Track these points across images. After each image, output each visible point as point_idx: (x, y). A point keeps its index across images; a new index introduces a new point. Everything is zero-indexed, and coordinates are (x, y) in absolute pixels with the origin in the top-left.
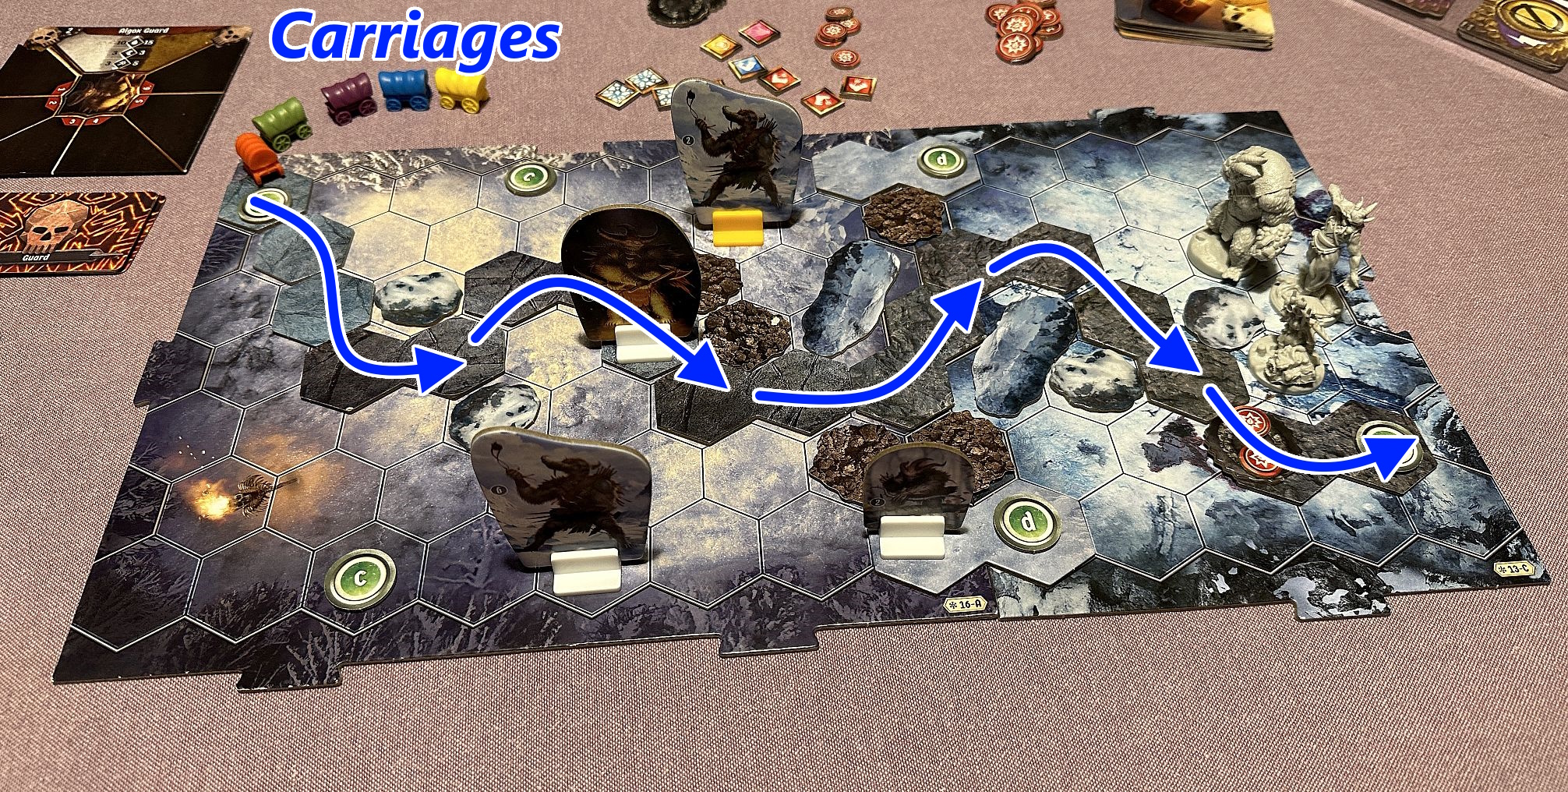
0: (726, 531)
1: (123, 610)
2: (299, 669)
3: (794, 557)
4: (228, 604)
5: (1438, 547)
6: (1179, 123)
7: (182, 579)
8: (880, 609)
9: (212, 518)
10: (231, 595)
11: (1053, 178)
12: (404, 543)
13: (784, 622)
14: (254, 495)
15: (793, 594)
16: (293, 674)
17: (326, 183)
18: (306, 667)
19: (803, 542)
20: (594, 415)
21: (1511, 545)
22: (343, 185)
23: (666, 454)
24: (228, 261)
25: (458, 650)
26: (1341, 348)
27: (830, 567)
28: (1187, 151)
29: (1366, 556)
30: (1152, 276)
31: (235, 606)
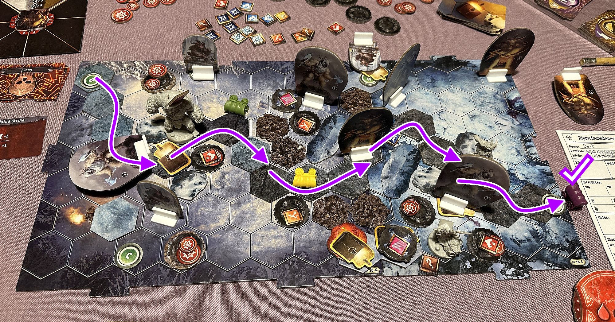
0: (280, 236)
1: (42, 262)
2: (113, 289)
3: (306, 248)
4: (84, 261)
5: (550, 252)
6: (465, 64)
7: (65, 249)
8: (339, 271)
9: (76, 224)
10: (85, 257)
11: (414, 86)
12: (153, 237)
13: (302, 275)
14: (93, 214)
15: (306, 264)
16: (111, 291)
17: (117, 75)
18: (116, 288)
19: (310, 242)
20: (228, 185)
21: (578, 252)
22: (124, 76)
23: (257, 203)
24: (78, 109)
25: (176, 283)
26: (521, 167)
27: (320, 253)
28: (468, 76)
29: (523, 255)
30: (451, 132)
31: (87, 262)
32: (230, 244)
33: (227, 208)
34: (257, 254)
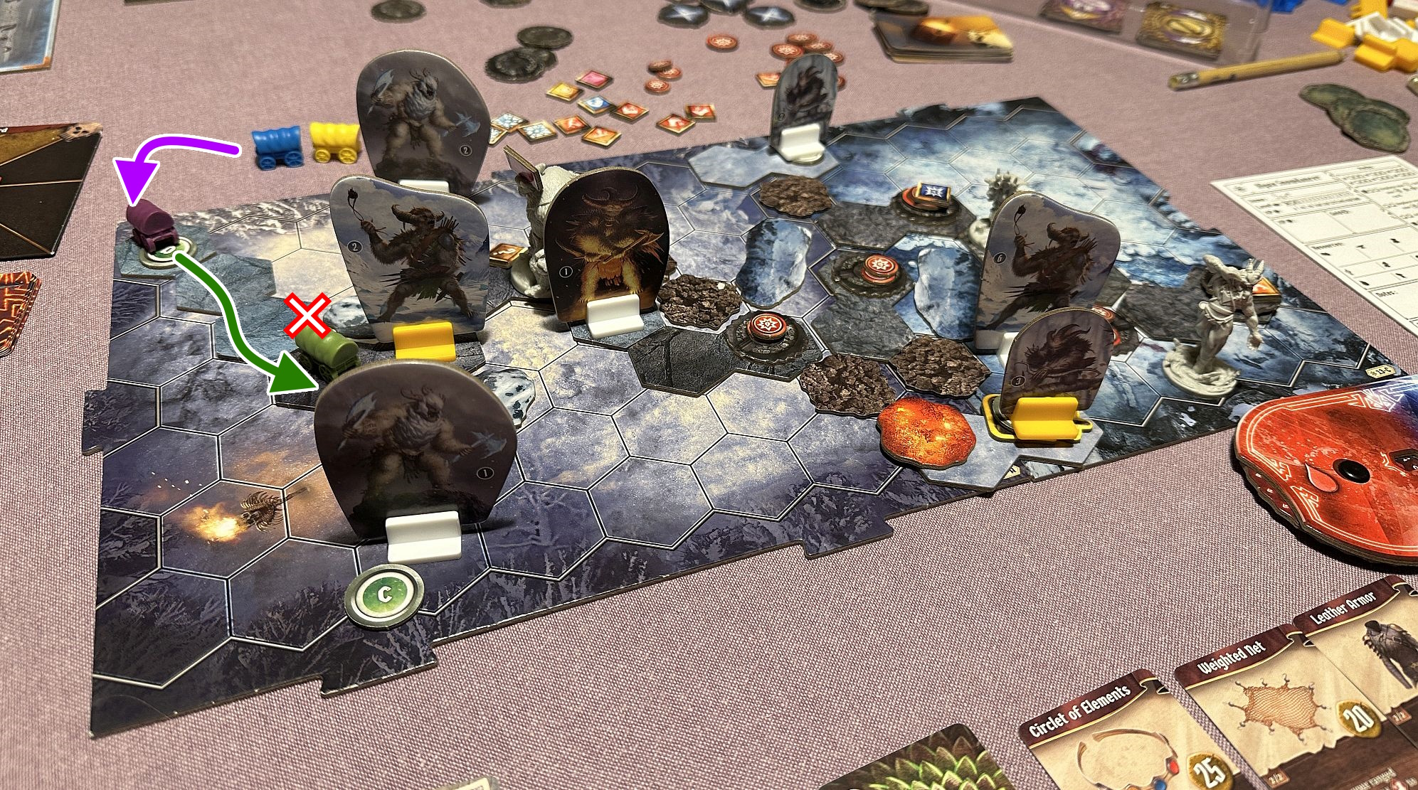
0: (762, 456)
1: (152, 647)
3: (834, 465)
4: (278, 616)
9: (224, 540)
10: (277, 607)
11: (895, 158)
13: (853, 518)
14: (263, 510)
15: (849, 494)
16: (383, 665)
17: (222, 233)
18: (394, 656)
19: (836, 452)
20: (589, 384)
22: (242, 233)
24: (142, 310)
25: (554, 605)
27: (870, 467)
31: (287, 614)
32: (650, 494)
33: (610, 428)
34: (727, 500)
